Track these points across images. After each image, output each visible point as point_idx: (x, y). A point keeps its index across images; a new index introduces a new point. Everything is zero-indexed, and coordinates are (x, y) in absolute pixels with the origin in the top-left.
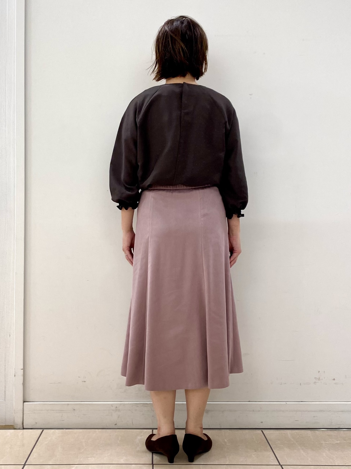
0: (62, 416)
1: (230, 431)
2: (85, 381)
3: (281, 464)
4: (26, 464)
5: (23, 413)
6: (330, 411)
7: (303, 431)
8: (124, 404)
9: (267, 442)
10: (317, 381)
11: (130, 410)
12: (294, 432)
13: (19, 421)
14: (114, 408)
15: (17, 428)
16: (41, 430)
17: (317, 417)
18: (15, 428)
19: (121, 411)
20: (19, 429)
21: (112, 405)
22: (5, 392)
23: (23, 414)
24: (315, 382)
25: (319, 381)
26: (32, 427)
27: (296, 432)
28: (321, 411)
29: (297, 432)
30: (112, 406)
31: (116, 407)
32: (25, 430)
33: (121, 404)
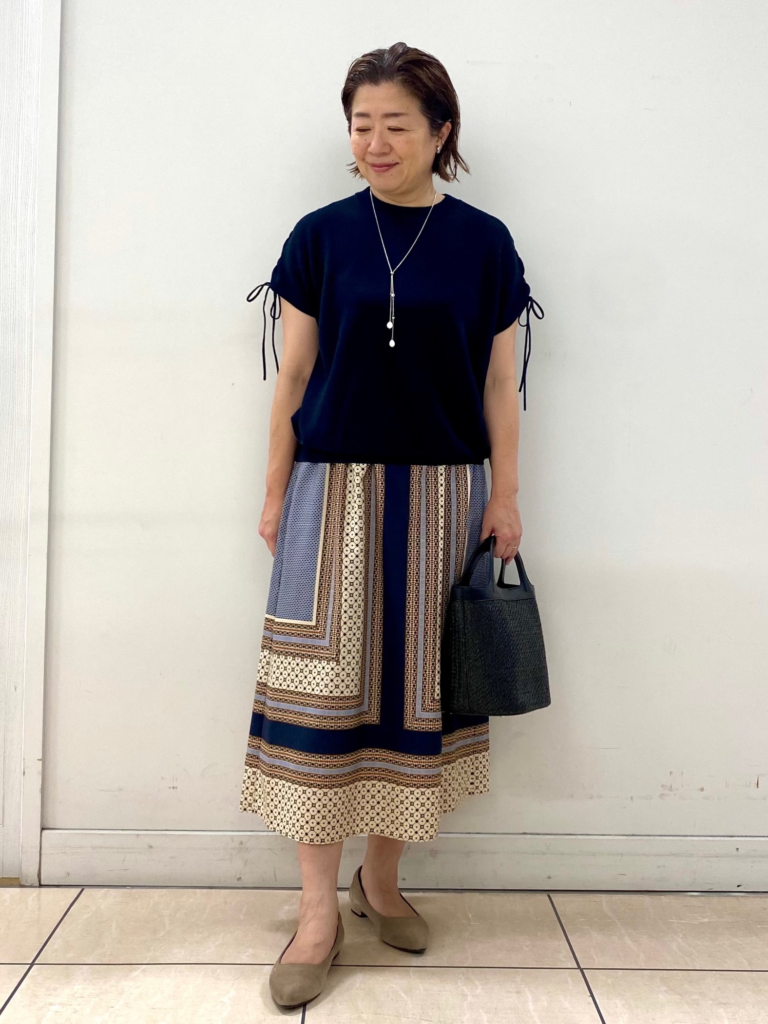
0: (124, 860)
1: (481, 895)
2: (176, 788)
3: (582, 967)
5: (40, 852)
6: (692, 854)
7: (634, 897)
8: (257, 837)
9: (557, 919)
10: (667, 792)
11: (270, 849)
12: (616, 898)
13: (30, 871)
14: (237, 845)
15: (26, 884)
16: (79, 890)
17: (664, 866)
18: (22, 884)
19: (251, 851)
20: (31, 886)
21: (232, 838)
22: (3, 807)
23: (40, 855)
24: (662, 794)
25: (670, 793)
26: (58, 883)
28: (674, 855)
29: (621, 899)
30: (233, 841)
31: (241, 843)
32: (43, 890)
33: (250, 836)
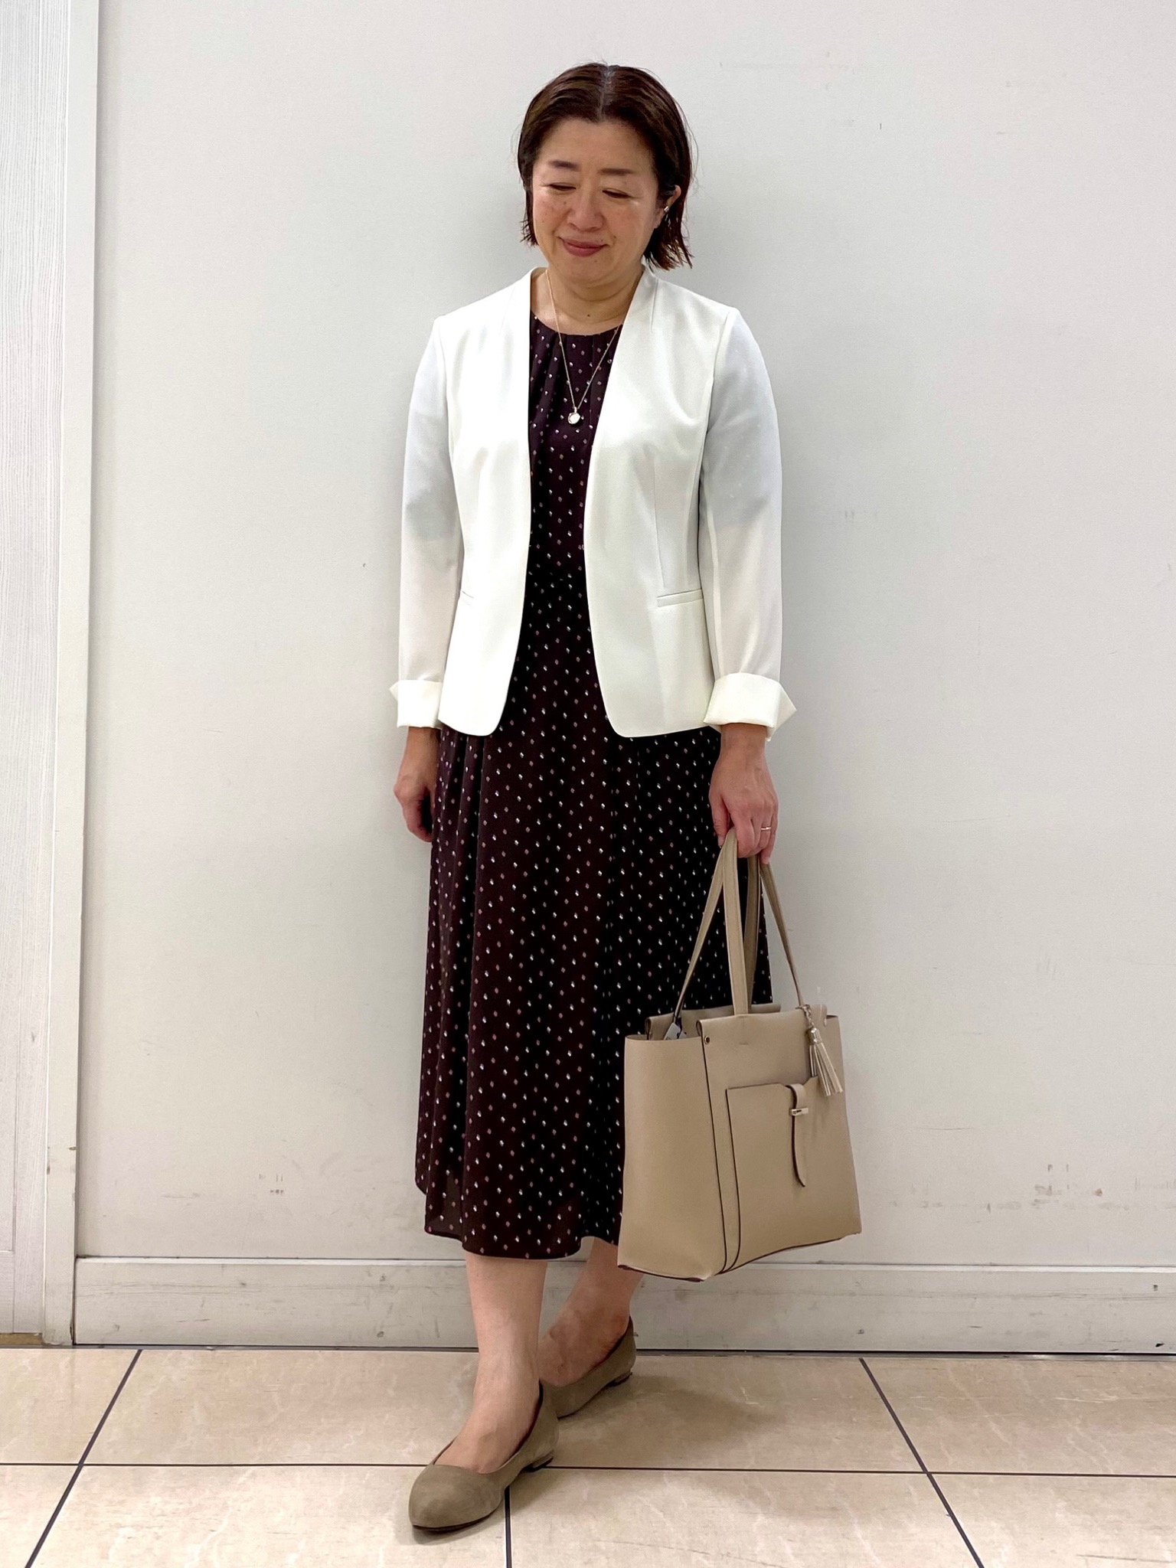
0: (202, 1306)
1: (756, 1359)
2: (282, 1191)
3: (929, 1470)
4: (85, 1463)
5: (74, 1293)
6: (1085, 1295)
7: (996, 1362)
8: (409, 1269)
9: (879, 1397)
10: (1043, 1197)
11: (429, 1288)
12: (967, 1362)
14: (376, 1280)
15: (53, 1343)
16: (134, 1352)
17: (1041, 1313)
18: (47, 1342)
19: (399, 1289)
20: (60, 1346)
21: (368, 1270)
22: (14, 1221)
23: (74, 1297)
24: (1036, 1200)
25: (1049, 1198)
26: (102, 1341)
27: (977, 1363)
28: (1056, 1295)
29: (976, 1366)
30: (370, 1275)
31: (383, 1278)
32: (79, 1351)
33: (398, 1266)
